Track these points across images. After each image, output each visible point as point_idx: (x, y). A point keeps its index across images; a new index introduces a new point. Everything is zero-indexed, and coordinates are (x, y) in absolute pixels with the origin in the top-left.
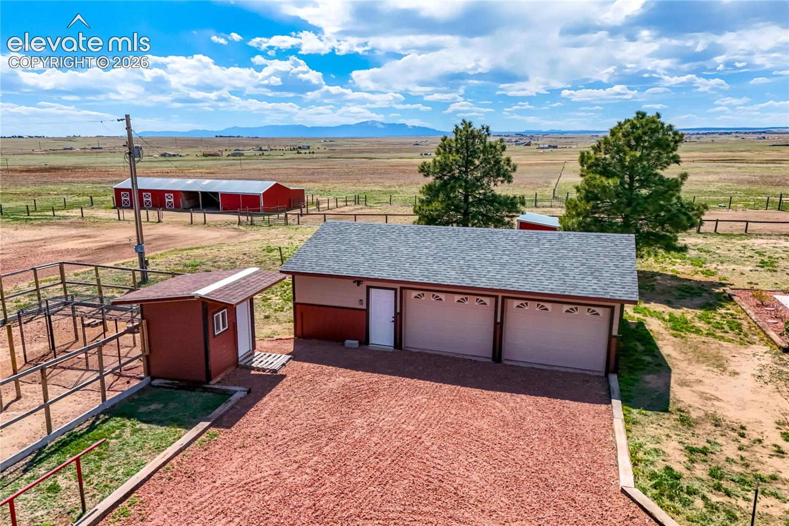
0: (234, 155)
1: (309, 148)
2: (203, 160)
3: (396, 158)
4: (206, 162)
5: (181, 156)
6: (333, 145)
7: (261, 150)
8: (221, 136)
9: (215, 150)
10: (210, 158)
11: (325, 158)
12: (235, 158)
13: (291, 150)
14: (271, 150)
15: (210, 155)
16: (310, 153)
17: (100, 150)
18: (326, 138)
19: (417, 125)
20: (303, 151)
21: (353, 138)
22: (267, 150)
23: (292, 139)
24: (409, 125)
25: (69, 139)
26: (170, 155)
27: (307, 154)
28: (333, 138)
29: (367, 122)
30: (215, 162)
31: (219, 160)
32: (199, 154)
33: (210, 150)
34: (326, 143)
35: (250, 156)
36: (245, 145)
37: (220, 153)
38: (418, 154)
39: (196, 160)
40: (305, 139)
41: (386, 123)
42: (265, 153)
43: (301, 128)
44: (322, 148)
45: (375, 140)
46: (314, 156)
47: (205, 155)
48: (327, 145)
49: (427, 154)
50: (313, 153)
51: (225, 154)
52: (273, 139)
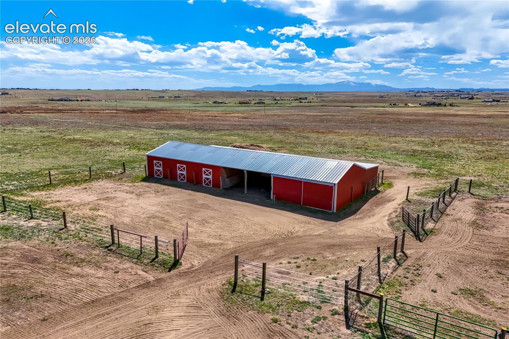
0: (259, 103)
1: (306, 98)
2: (239, 106)
3: (372, 107)
4: (240, 108)
5: (225, 103)
6: (321, 97)
7: (275, 100)
8: (250, 91)
9: (247, 99)
10: (244, 105)
11: (319, 106)
12: (259, 105)
13: (295, 100)
14: (282, 100)
15: (243, 103)
16: (308, 102)
17: (179, 98)
18: (317, 92)
19: (379, 84)
20: (303, 101)
21: (335, 92)
22: (279, 100)
23: (295, 93)
24: (373, 84)
25: (163, 91)
26: (219, 103)
27: (307, 103)
28: (321, 92)
29: (344, 81)
30: (246, 108)
31: (249, 106)
32: (237, 102)
33: (243, 100)
34: (317, 95)
35: (269, 104)
36: (265, 97)
37: (249, 102)
38: (387, 104)
39: (234, 106)
40: (303, 93)
41: (357, 82)
42: (279, 102)
43: (300, 85)
44: (315, 99)
45: (351, 93)
46: (312, 104)
47: (240, 103)
48: (318, 97)
49: (395, 105)
50: (310, 102)
51: (253, 102)
52: (282, 93)
